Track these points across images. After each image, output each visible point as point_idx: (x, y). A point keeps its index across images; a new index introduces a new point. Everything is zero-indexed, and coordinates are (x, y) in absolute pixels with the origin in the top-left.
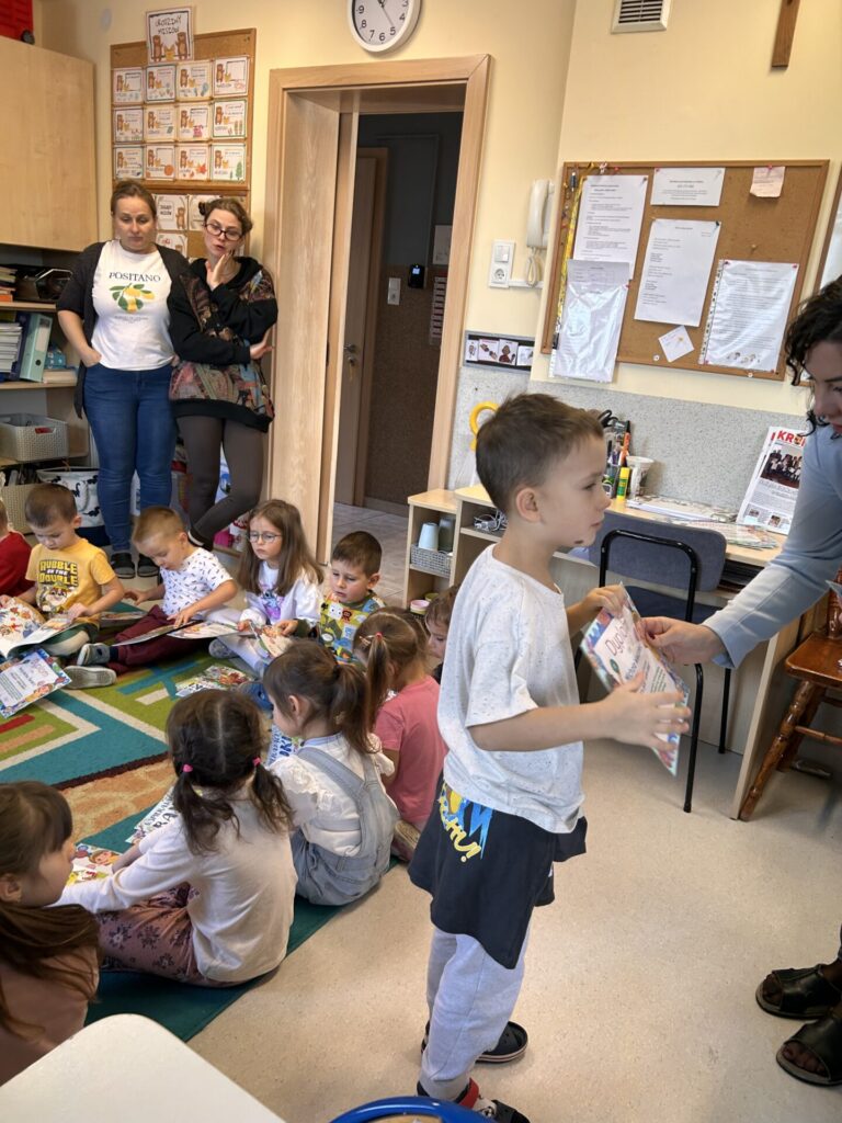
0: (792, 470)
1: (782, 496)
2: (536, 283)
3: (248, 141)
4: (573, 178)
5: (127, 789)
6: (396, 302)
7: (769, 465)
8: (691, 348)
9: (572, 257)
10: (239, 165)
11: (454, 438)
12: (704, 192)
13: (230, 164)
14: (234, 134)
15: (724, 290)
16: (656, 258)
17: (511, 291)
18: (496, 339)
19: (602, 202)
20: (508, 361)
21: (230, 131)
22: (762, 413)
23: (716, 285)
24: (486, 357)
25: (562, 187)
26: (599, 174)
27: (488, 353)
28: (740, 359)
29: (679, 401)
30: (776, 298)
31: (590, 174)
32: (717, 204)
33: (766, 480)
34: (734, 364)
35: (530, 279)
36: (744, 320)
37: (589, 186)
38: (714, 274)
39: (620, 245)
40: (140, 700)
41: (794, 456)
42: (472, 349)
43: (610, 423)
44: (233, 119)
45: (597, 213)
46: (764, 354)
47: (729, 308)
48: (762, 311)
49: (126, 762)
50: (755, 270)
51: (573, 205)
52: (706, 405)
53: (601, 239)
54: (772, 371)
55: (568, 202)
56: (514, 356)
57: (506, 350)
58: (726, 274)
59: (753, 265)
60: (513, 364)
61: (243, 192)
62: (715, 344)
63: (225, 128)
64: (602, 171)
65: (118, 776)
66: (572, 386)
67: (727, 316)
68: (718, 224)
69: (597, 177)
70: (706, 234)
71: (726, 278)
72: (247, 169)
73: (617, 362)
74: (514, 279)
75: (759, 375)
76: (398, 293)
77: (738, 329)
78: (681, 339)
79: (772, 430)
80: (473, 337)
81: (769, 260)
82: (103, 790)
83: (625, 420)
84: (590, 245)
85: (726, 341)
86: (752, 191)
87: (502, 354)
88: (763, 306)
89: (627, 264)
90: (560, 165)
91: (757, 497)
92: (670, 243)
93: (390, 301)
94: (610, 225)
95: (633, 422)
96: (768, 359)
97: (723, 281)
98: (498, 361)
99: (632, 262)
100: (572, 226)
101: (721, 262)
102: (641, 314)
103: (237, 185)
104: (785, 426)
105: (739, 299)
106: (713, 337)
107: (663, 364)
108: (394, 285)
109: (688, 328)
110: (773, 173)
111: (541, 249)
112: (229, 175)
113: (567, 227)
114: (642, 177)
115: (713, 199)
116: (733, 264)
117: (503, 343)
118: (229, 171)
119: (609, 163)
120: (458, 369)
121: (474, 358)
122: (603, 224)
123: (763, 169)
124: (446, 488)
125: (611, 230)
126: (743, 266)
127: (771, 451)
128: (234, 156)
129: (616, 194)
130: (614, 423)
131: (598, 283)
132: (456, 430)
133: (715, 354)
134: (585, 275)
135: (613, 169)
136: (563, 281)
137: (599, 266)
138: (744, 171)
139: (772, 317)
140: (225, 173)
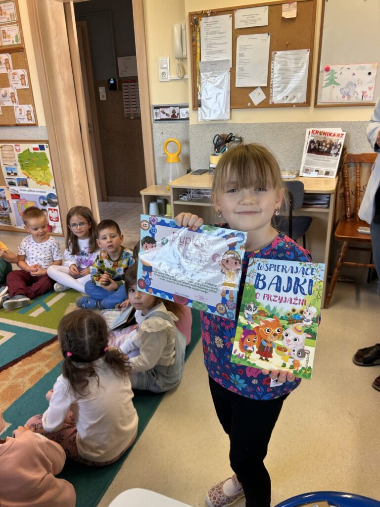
0: (320, 147)
1: (318, 160)
2: (183, 77)
3: (19, 23)
4: (195, 20)
5: (40, 360)
6: (105, 99)
7: (310, 146)
8: (265, 97)
9: (200, 60)
10: (16, 36)
11: (156, 158)
12: (260, 19)
13: (11, 36)
14: (10, 20)
15: (276, 67)
16: (242, 55)
17: (171, 82)
18: (168, 107)
19: (211, 30)
20: (176, 117)
21: (8, 19)
22: (302, 123)
23: (272, 65)
24: (164, 116)
25: (190, 25)
26: (207, 16)
27: (165, 114)
28: (288, 99)
29: (263, 123)
30: (301, 67)
31: (203, 17)
32: (267, 24)
33: (310, 154)
34: (286, 102)
35: (180, 75)
36: (287, 80)
37: (203, 22)
38: (271, 59)
39: (223, 51)
40: (31, 315)
41: (320, 140)
42: (157, 114)
43: (232, 139)
44: (9, 12)
45: (210, 36)
46: (299, 95)
47: (280, 75)
48: (296, 74)
49: (35, 347)
50: (290, 55)
51: (197, 34)
52: (276, 123)
53: (213, 49)
54: (304, 103)
55: (194, 33)
56: (178, 114)
57: (174, 112)
58: (276, 58)
59: (288, 52)
60: (178, 118)
61: (22, 50)
62: (276, 93)
63: (5, 18)
64: (209, 15)
65: (33, 355)
66: (211, 124)
67: (279, 79)
68: (269, 34)
69: (207, 18)
70: (264, 40)
71: (276, 61)
72: (21, 37)
73: (231, 109)
74: (171, 76)
75: (298, 105)
76: (105, 94)
77: (285, 85)
78: (259, 94)
79: (308, 130)
80: (156, 108)
81: (295, 49)
82: (28, 364)
83: (239, 137)
84: (209, 53)
85: (281, 91)
86: (283, 16)
87: (172, 114)
88: (296, 71)
89: (228, 61)
90: (187, 14)
91: (307, 163)
92: (248, 47)
93: (102, 99)
94: (217, 41)
95: (242, 137)
96: (301, 97)
97: (275, 62)
98: (170, 117)
99: (230, 58)
100: (198, 45)
101: (273, 53)
102: (238, 84)
103: (18, 46)
104: (314, 127)
105: (284, 70)
106: (275, 90)
107: (253, 107)
108: (102, 90)
109: (262, 88)
110: (291, 6)
111: (183, 59)
112: (12, 41)
113: (196, 46)
114: (228, 15)
115: (264, 22)
116: (279, 53)
117: (172, 108)
118: (11, 39)
119: (211, 10)
120: (151, 125)
121: (158, 118)
122: (213, 41)
123: (287, 4)
124: (156, 184)
125: (218, 44)
126: (283, 53)
127: (309, 140)
128: (12, 32)
129: (217, 26)
130: (234, 138)
131: (215, 72)
132: (155, 155)
133: (277, 98)
134: (208, 69)
135: (214, 13)
136: (198, 73)
137: (214, 63)
138: (278, 6)
139: (301, 77)
140: (10, 41)
